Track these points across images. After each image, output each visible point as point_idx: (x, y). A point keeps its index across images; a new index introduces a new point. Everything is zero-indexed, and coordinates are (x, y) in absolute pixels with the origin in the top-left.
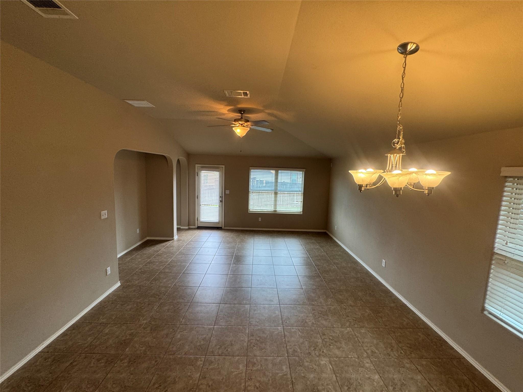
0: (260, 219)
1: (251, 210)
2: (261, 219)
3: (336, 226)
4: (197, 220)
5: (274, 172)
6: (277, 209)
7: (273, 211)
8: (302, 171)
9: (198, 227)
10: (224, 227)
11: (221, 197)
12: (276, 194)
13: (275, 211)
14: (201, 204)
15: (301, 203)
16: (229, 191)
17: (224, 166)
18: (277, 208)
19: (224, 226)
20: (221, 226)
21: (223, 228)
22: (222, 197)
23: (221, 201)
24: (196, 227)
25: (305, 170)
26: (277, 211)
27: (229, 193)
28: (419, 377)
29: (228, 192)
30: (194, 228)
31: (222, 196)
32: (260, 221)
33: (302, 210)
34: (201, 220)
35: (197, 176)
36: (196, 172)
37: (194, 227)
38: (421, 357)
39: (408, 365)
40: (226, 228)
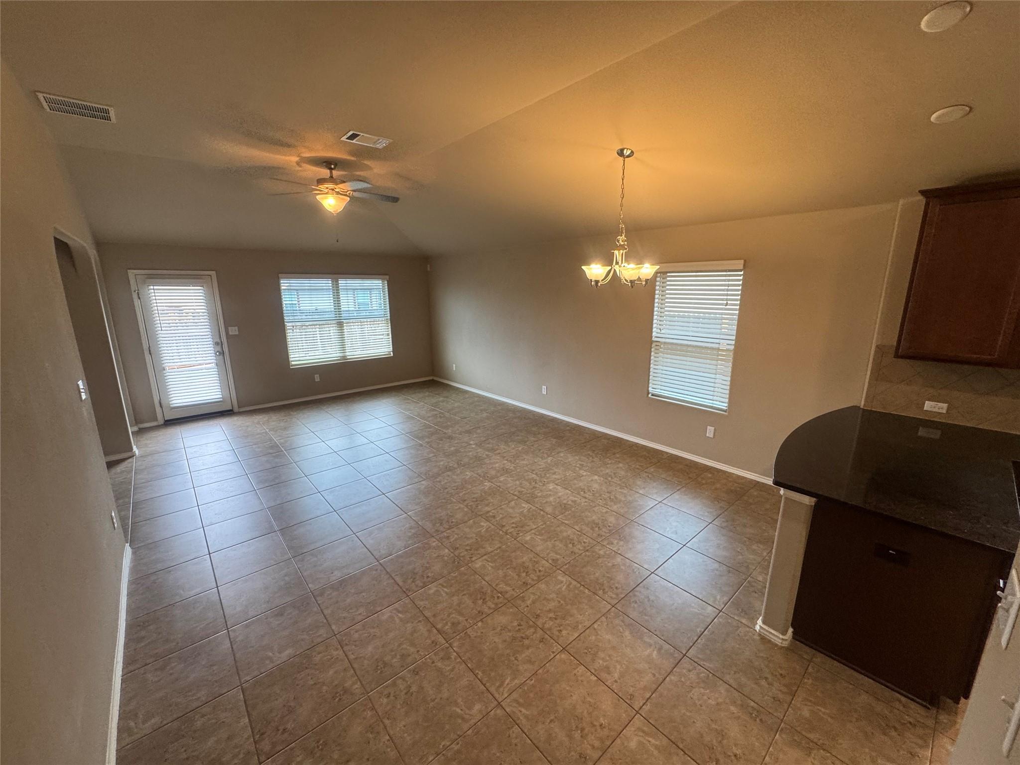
0: (317, 378)
1: (293, 363)
2: (319, 378)
3: (454, 365)
4: (161, 406)
5: (330, 282)
6: (347, 354)
7: (339, 358)
8: (383, 280)
9: (166, 421)
10: (239, 407)
11: (217, 344)
12: (340, 325)
13: (344, 357)
14: (163, 365)
15: (388, 337)
16: (236, 328)
17: (214, 272)
18: (346, 352)
19: (237, 407)
20: (231, 409)
21: (236, 409)
22: (222, 345)
23: (222, 353)
24: (161, 422)
25: (387, 277)
26: (348, 357)
27: (237, 333)
28: (621, 465)
29: (234, 331)
30: (156, 426)
31: (222, 342)
32: (319, 380)
33: (391, 349)
34: (171, 403)
35: (139, 298)
36: (133, 290)
37: (154, 424)
38: (614, 454)
39: (610, 462)
40: (241, 410)
